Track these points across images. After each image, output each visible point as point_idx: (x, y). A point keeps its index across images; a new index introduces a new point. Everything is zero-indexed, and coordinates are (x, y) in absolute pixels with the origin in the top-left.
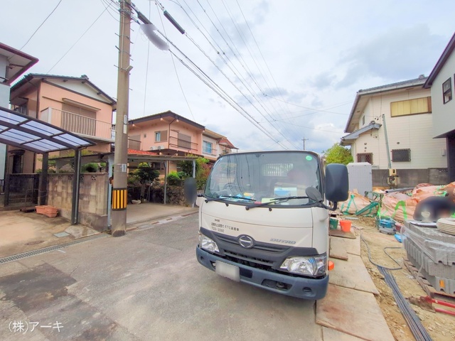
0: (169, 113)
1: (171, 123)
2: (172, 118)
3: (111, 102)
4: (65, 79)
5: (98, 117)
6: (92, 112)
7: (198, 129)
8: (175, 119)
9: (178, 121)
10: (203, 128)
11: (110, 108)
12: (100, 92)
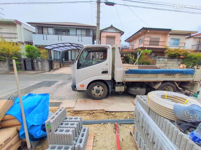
0: (143, 28)
1: (145, 33)
2: (145, 31)
3: (120, 32)
4: (106, 29)
5: (116, 39)
6: (114, 38)
7: (166, 32)
8: (147, 31)
9: (149, 31)
10: (170, 30)
11: (120, 34)
12: (116, 29)
